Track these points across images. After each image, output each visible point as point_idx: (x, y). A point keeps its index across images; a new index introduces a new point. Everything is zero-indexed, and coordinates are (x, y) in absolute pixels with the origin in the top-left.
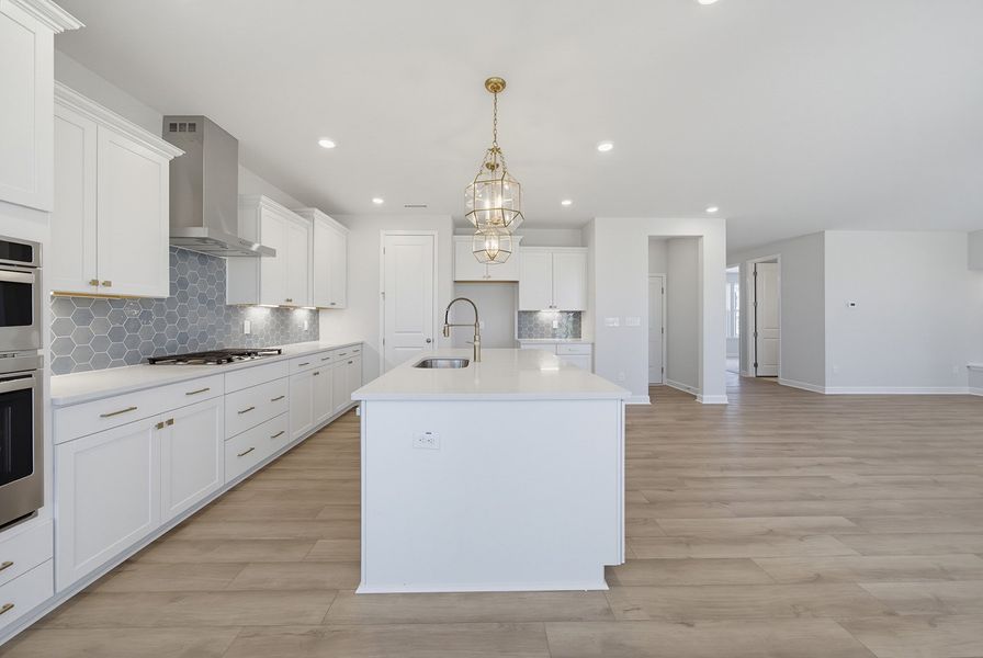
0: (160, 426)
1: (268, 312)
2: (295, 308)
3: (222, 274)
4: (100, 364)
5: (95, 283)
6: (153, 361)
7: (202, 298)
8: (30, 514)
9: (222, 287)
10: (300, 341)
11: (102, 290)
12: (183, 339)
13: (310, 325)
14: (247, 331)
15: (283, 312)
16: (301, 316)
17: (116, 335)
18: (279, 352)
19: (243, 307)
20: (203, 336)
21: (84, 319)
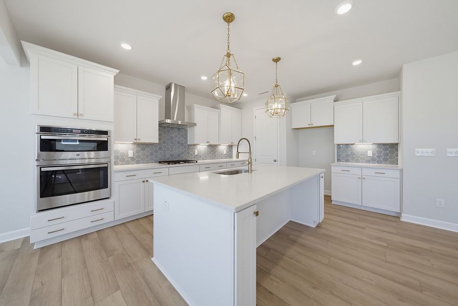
0: (143, 182)
1: (206, 147)
2: (219, 145)
3: (186, 134)
4: (147, 162)
5: (135, 139)
6: (160, 162)
7: (179, 142)
8: (109, 198)
9: (186, 139)
10: (221, 158)
11: (138, 141)
12: (172, 156)
13: (227, 152)
14: (196, 154)
15: (213, 147)
16: (223, 148)
17: (151, 154)
18: (197, 162)
19: (195, 145)
20: (179, 155)
21: (143, 149)
